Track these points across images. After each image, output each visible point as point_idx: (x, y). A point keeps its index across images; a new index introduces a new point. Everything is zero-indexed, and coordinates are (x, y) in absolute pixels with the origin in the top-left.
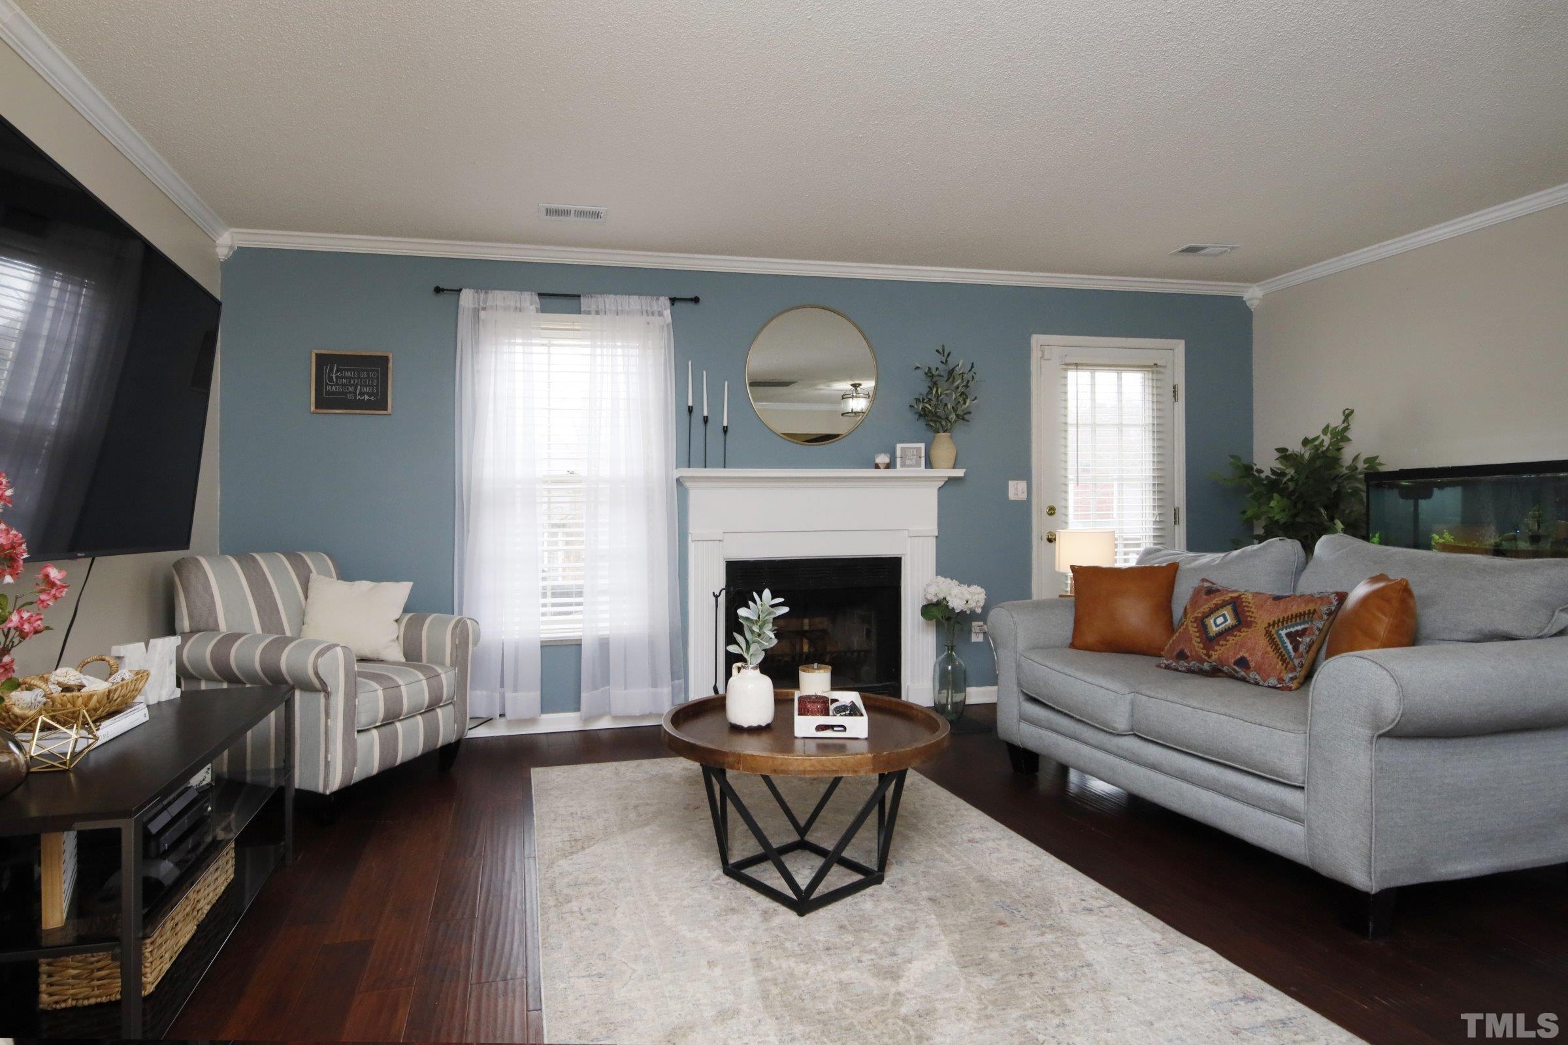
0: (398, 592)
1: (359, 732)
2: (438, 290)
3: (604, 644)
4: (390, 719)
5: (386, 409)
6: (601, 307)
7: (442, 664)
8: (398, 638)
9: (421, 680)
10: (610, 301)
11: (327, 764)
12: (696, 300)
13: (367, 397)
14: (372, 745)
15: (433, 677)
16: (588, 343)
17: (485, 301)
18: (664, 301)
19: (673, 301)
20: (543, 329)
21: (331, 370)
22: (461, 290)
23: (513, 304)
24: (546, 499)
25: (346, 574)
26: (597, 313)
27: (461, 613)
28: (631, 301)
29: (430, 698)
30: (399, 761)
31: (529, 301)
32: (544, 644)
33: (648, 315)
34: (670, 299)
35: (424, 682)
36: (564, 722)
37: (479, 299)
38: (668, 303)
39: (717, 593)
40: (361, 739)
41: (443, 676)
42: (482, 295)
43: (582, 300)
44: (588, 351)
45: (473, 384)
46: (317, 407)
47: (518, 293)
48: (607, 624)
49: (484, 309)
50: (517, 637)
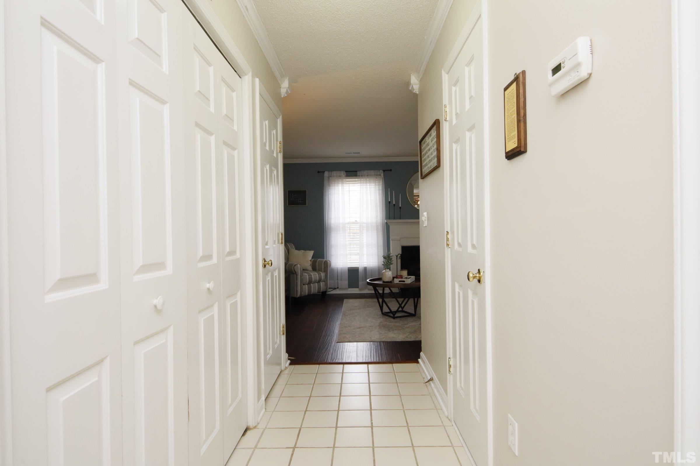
0: (311, 253)
1: (303, 285)
2: (319, 172)
3: (365, 269)
4: (310, 282)
5: (306, 204)
6: (363, 174)
7: (322, 271)
8: (311, 265)
9: (316, 274)
10: (365, 172)
11: (297, 290)
12: (391, 170)
13: (301, 202)
14: (306, 288)
15: (319, 274)
16: (359, 185)
17: (331, 175)
18: (381, 171)
19: (384, 171)
20: (347, 181)
21: (292, 195)
22: (324, 172)
23: (338, 175)
24: (349, 229)
25: (297, 248)
26: (362, 176)
27: (326, 259)
28: (372, 172)
29: (319, 279)
30: (312, 293)
31: (343, 173)
32: (349, 269)
33: (376, 176)
34: (383, 171)
35: (317, 275)
36: (354, 291)
37: (329, 173)
38: (382, 172)
39: (397, 255)
40: (304, 286)
41: (322, 274)
42: (330, 173)
43: (358, 172)
44: (359, 187)
45: (328, 199)
46: (289, 205)
47: (340, 171)
48: (366, 264)
49: (331, 177)
50: (341, 266)
